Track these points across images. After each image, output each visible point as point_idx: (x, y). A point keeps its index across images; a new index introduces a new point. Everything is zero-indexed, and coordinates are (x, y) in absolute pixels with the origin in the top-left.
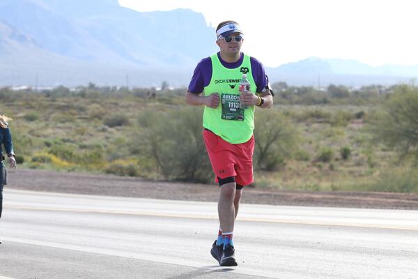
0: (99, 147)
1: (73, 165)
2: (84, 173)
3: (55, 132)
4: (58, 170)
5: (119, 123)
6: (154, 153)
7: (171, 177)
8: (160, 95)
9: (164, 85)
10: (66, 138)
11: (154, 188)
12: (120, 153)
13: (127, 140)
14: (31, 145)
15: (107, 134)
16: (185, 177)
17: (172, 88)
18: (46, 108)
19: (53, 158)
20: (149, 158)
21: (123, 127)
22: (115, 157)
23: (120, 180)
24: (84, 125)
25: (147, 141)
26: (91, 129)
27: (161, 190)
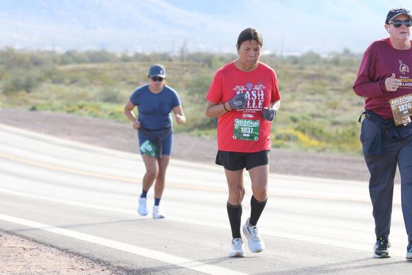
0: (354, 123)
1: (324, 144)
2: (336, 154)
3: (303, 105)
4: (306, 150)
10: (316, 112)
18: (292, 77)
19: (300, 135)
24: (337, 97)
26: (344, 103)
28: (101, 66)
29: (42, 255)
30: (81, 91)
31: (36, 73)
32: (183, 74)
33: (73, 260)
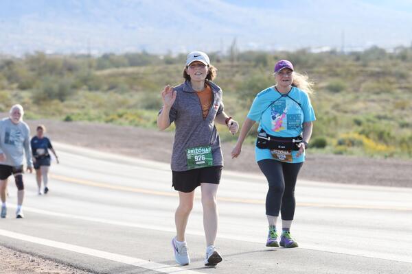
1: (392, 149)
2: (405, 159)
3: (368, 107)
4: (372, 156)
10: (382, 114)
14: (336, 123)
18: (354, 75)
24: (405, 96)
28: (142, 69)
30: (120, 98)
31: (69, 79)
32: (234, 75)
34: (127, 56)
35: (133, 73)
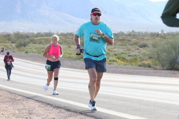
0: (136, 56)
1: (126, 63)
2: (130, 66)
3: (119, 50)
4: (120, 65)
5: (144, 46)
6: (158, 58)
7: (165, 68)
8: (161, 35)
9: (162, 31)
10: (123, 52)
11: (158, 72)
12: (145, 58)
13: (147, 53)
14: (109, 55)
15: (139, 51)
16: (170, 68)
17: (165, 32)
19: (118, 60)
20: (156, 60)
21: (146, 48)
22: (143, 60)
23: (144, 69)
24: (130, 47)
25: (155, 53)
26: (133, 49)
27: (160, 73)
28: (49, 37)
29: (29, 102)
30: (43, 46)
31: (27, 40)
33: (40, 104)
34: (45, 33)
35: (47, 39)
